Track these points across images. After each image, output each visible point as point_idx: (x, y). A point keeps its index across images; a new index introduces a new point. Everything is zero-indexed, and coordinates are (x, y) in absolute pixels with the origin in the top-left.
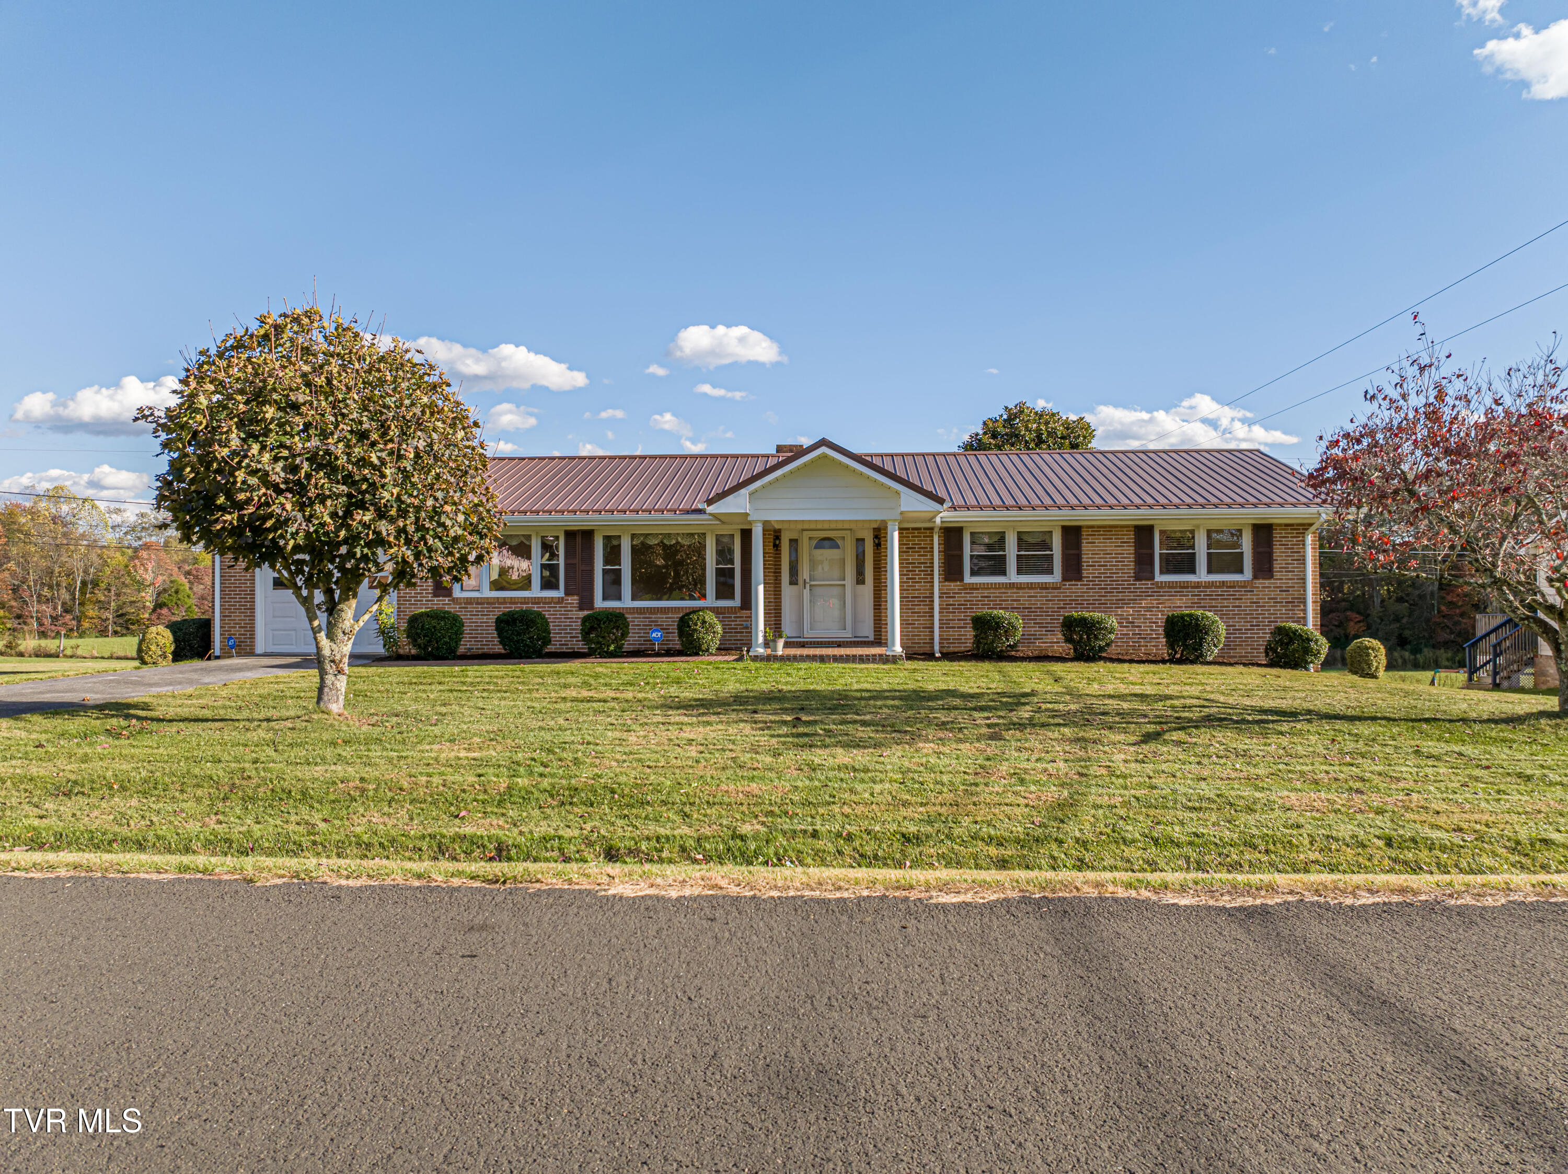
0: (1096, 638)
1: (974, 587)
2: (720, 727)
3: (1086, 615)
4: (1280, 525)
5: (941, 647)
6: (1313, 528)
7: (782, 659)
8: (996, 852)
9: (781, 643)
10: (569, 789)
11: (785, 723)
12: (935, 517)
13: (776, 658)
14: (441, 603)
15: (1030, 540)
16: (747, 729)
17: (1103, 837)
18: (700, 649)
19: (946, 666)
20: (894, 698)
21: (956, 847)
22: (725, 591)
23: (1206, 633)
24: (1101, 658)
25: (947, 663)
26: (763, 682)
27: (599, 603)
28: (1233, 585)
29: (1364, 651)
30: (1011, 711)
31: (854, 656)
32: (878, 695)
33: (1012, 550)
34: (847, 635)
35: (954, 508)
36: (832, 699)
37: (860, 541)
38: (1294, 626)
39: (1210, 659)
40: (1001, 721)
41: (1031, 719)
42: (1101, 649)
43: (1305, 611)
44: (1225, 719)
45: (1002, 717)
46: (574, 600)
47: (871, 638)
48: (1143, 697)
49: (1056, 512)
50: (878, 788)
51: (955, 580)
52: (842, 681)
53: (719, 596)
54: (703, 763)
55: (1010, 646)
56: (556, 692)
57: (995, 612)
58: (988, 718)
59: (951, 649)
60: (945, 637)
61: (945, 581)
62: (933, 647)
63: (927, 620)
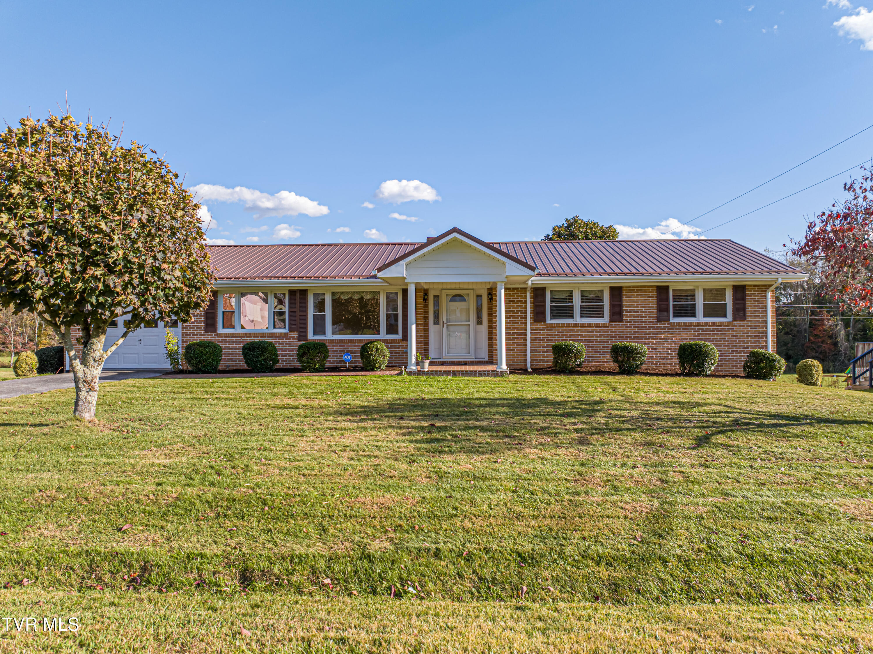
0: (634, 359)
1: (553, 326)
2: (373, 432)
3: (628, 344)
4: (750, 286)
5: (531, 365)
6: (772, 288)
7: (428, 373)
8: (606, 573)
9: (427, 363)
10: (228, 500)
11: (422, 428)
12: (528, 280)
13: (424, 373)
14: (209, 337)
15: (589, 296)
16: (392, 434)
17: (703, 555)
18: (375, 367)
19: (536, 378)
20: (503, 406)
21: (568, 568)
22: (392, 329)
23: (707, 356)
24: (637, 373)
25: (536, 376)
26: (413, 392)
27: (311, 336)
28: (720, 325)
29: (809, 367)
30: (590, 417)
31: (475, 372)
32: (492, 403)
33: (577, 302)
34: (471, 357)
35: (540, 275)
36: (459, 406)
37: (479, 296)
38: (763, 351)
39: (709, 373)
40: (584, 426)
41: (607, 424)
42: (637, 366)
43: (766, 341)
44: (749, 424)
45: (586, 423)
46: (295, 335)
47: (487, 359)
48: (680, 404)
49: (606, 277)
50: (494, 498)
51: (541, 322)
52: (467, 391)
53: (389, 332)
54: (350, 470)
55: (577, 365)
56: (266, 400)
57: (568, 342)
58: (575, 424)
59: (538, 366)
60: (534, 359)
61: (534, 322)
62: (527, 365)
63: (522, 347)
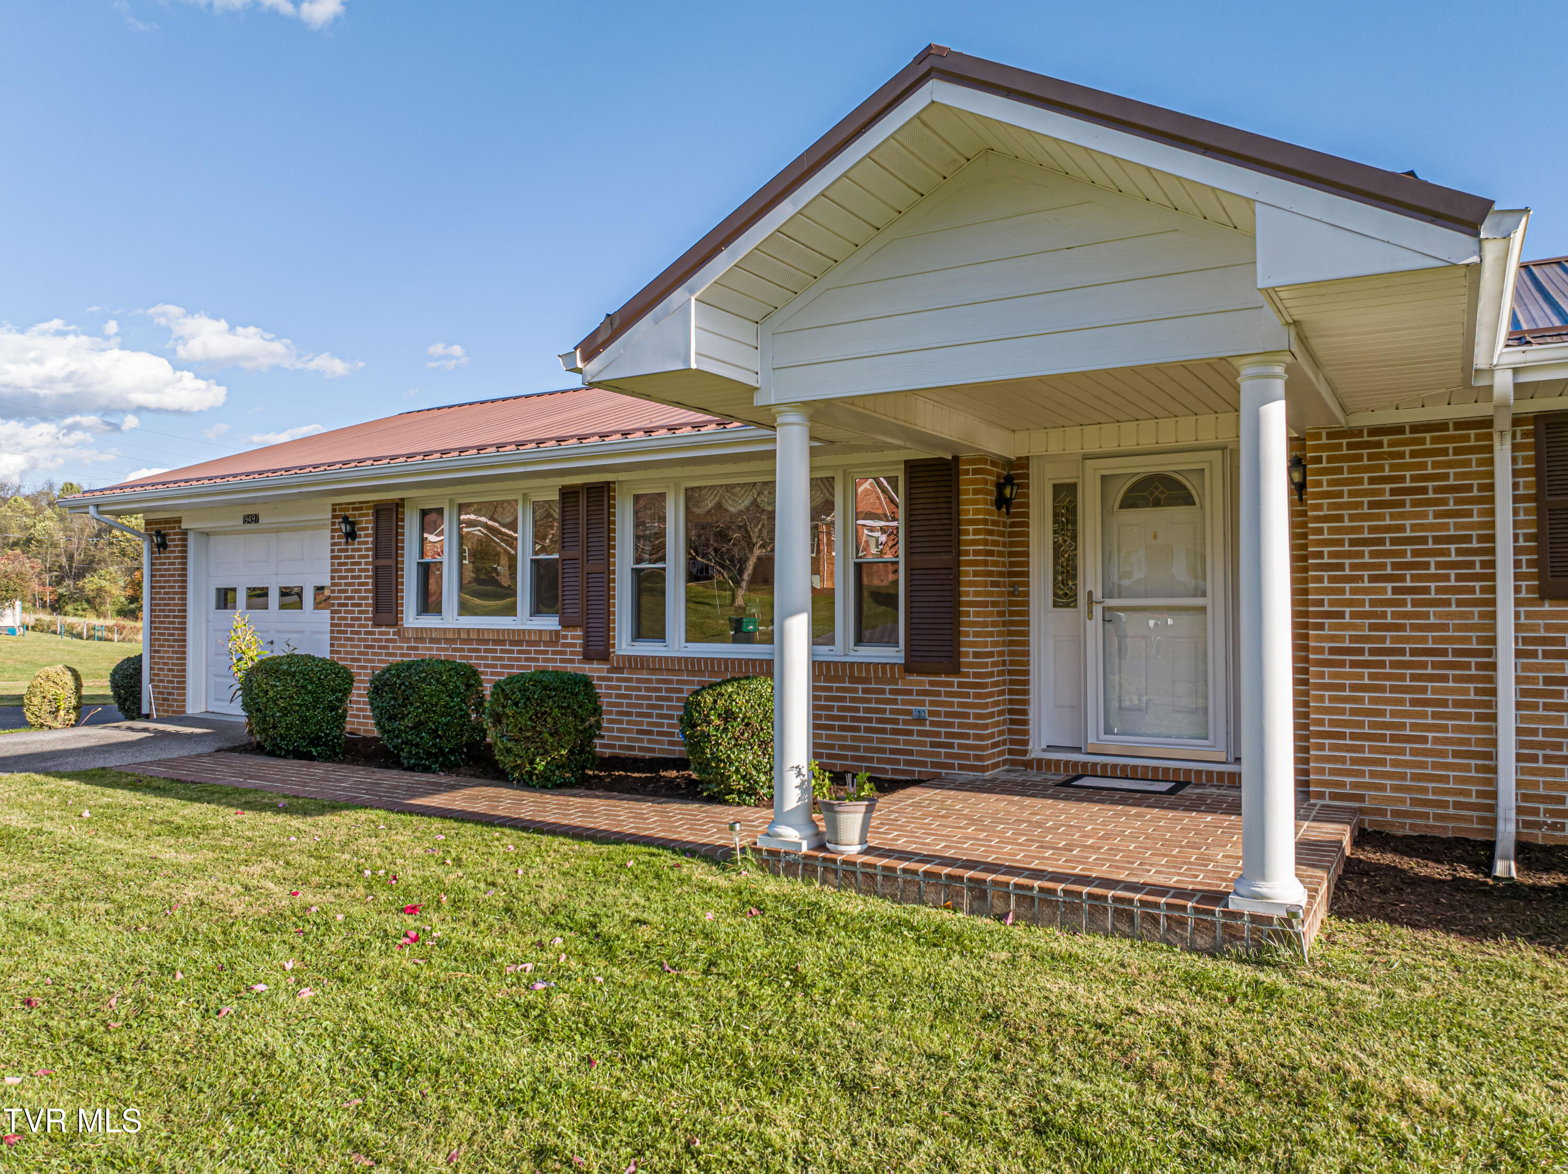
14: (383, 640)
27: (625, 647)
34: (1211, 753)
46: (576, 638)
60: (1542, 791)
61: (1542, 598)
62: (1494, 821)
63: (1471, 730)
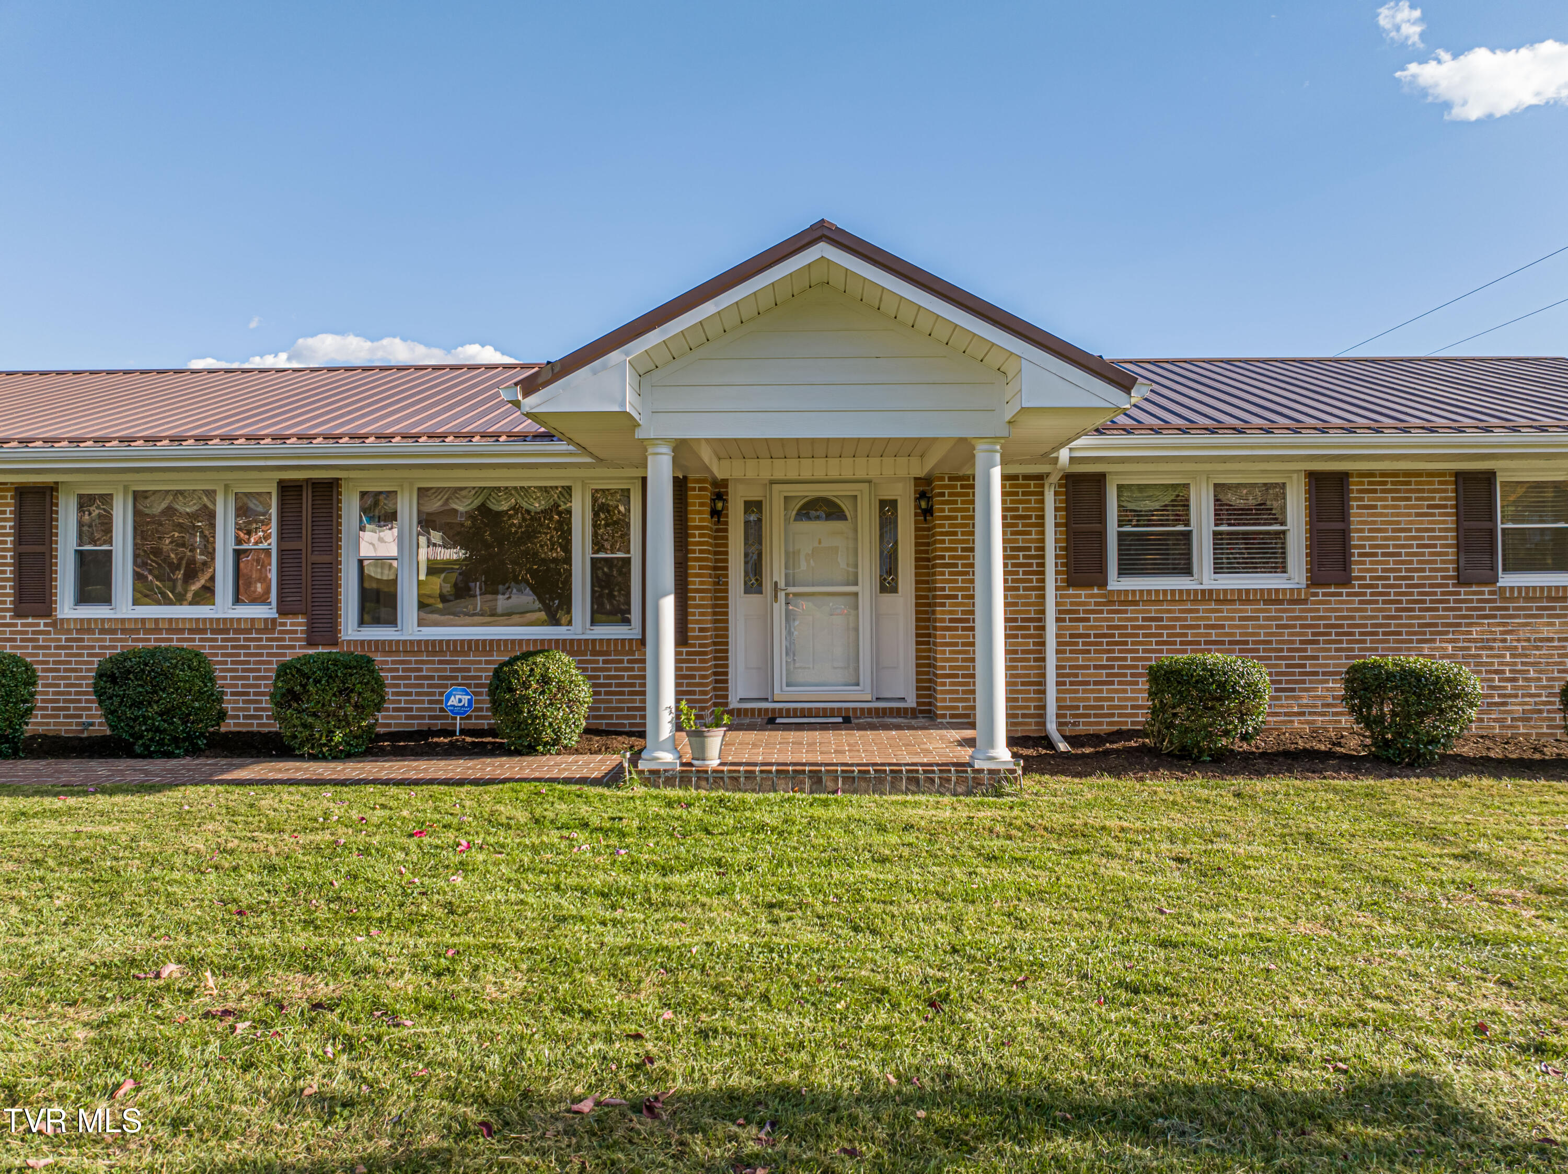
7: (718, 779)
12: (1057, 450)
13: (702, 778)
14: (30, 630)
15: (1242, 501)
18: (538, 741)
27: (349, 632)
33: (1203, 523)
34: (861, 696)
35: (1097, 430)
37: (889, 505)
46: (297, 624)
51: (1089, 585)
53: (596, 616)
55: (1244, 735)
59: (1081, 729)
60: (1068, 703)
61: (1069, 586)
62: (1044, 724)
63: (1031, 668)
